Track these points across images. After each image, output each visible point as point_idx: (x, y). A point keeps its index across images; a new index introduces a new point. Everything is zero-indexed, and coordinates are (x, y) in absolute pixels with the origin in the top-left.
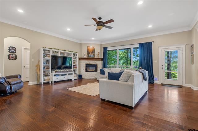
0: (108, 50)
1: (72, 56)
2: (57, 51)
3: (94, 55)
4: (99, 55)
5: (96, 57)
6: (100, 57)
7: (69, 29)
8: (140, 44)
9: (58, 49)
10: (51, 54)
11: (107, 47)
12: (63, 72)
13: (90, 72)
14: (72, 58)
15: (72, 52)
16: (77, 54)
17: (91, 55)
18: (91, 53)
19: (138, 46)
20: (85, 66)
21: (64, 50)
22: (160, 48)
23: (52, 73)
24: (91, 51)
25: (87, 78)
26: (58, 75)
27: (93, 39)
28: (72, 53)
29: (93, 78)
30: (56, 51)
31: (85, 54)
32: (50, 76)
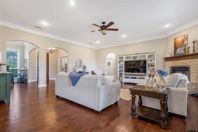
1: (146, 58)
4: (194, 46)
9: (130, 55)
10: (124, 60)
15: (146, 53)
16: (155, 54)
17: (180, 51)
18: (180, 48)
20: (169, 69)
21: (136, 53)
26: (128, 77)
30: (128, 57)
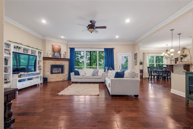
0: (75, 51)
1: (37, 54)
2: (19, 46)
3: (60, 55)
4: (65, 55)
5: (62, 57)
6: (66, 58)
7: (44, 21)
8: (105, 49)
9: (21, 44)
10: (12, 50)
11: (74, 48)
12: (29, 75)
13: (55, 73)
14: (36, 56)
15: (37, 49)
16: (42, 52)
17: (57, 54)
18: (57, 52)
19: (103, 50)
20: (50, 67)
22: (118, 53)
23: (13, 77)
24: (57, 51)
25: (53, 81)
26: (24, 80)
27: (62, 37)
28: (37, 51)
29: (61, 80)
30: (17, 47)
31: (50, 52)
32: (11, 82)
